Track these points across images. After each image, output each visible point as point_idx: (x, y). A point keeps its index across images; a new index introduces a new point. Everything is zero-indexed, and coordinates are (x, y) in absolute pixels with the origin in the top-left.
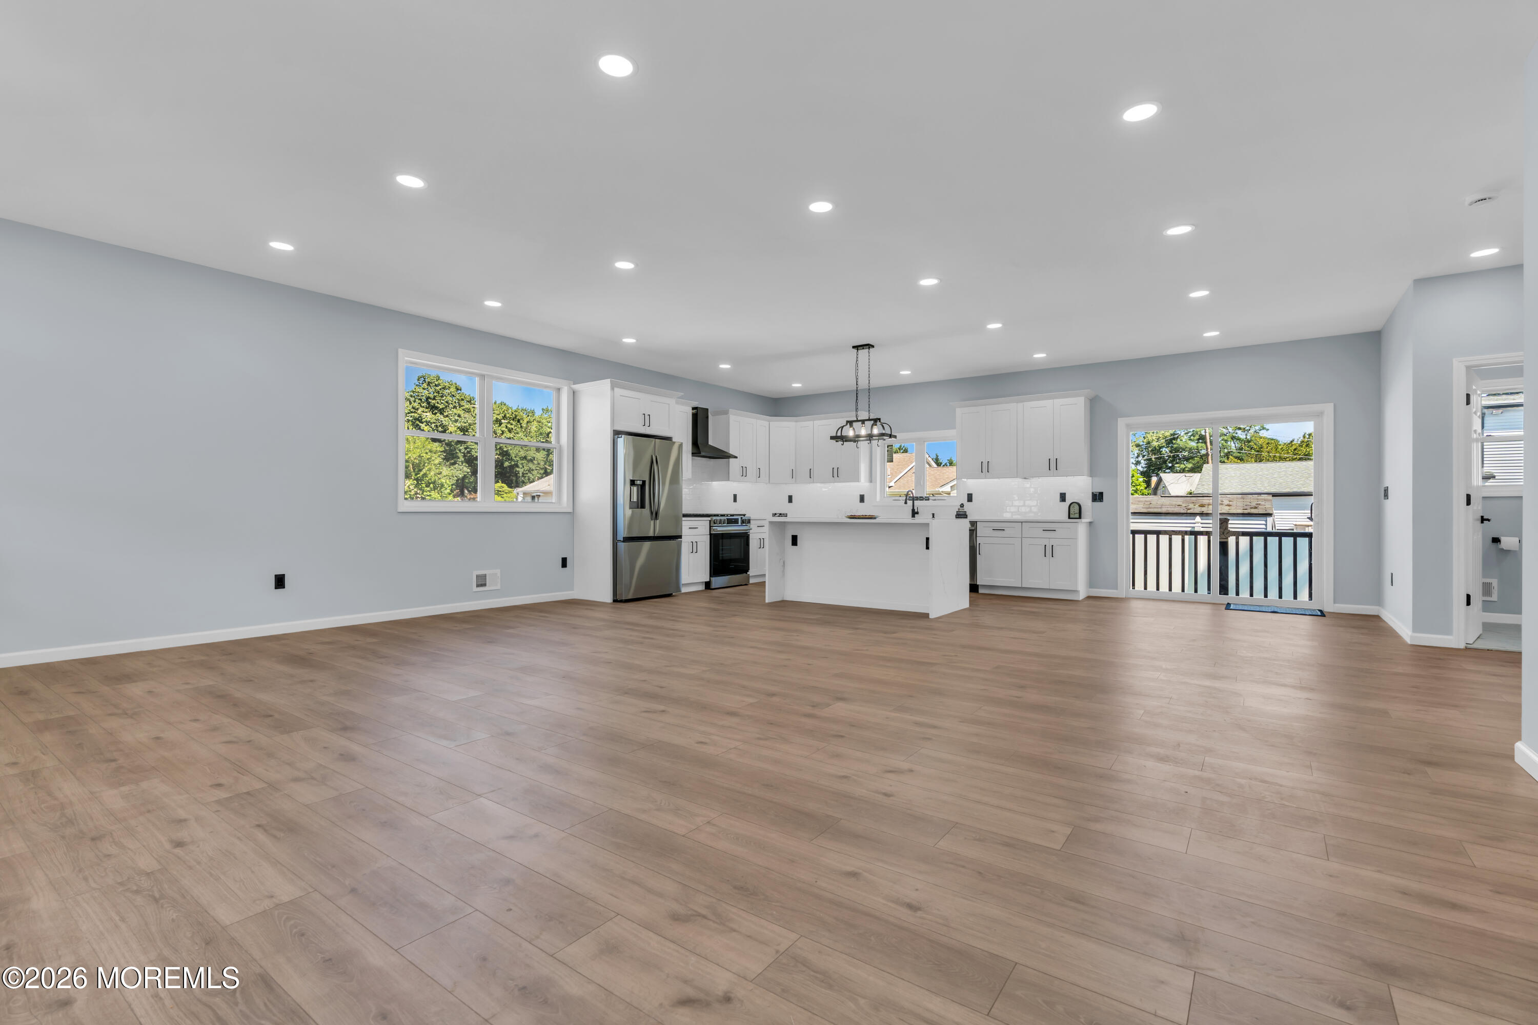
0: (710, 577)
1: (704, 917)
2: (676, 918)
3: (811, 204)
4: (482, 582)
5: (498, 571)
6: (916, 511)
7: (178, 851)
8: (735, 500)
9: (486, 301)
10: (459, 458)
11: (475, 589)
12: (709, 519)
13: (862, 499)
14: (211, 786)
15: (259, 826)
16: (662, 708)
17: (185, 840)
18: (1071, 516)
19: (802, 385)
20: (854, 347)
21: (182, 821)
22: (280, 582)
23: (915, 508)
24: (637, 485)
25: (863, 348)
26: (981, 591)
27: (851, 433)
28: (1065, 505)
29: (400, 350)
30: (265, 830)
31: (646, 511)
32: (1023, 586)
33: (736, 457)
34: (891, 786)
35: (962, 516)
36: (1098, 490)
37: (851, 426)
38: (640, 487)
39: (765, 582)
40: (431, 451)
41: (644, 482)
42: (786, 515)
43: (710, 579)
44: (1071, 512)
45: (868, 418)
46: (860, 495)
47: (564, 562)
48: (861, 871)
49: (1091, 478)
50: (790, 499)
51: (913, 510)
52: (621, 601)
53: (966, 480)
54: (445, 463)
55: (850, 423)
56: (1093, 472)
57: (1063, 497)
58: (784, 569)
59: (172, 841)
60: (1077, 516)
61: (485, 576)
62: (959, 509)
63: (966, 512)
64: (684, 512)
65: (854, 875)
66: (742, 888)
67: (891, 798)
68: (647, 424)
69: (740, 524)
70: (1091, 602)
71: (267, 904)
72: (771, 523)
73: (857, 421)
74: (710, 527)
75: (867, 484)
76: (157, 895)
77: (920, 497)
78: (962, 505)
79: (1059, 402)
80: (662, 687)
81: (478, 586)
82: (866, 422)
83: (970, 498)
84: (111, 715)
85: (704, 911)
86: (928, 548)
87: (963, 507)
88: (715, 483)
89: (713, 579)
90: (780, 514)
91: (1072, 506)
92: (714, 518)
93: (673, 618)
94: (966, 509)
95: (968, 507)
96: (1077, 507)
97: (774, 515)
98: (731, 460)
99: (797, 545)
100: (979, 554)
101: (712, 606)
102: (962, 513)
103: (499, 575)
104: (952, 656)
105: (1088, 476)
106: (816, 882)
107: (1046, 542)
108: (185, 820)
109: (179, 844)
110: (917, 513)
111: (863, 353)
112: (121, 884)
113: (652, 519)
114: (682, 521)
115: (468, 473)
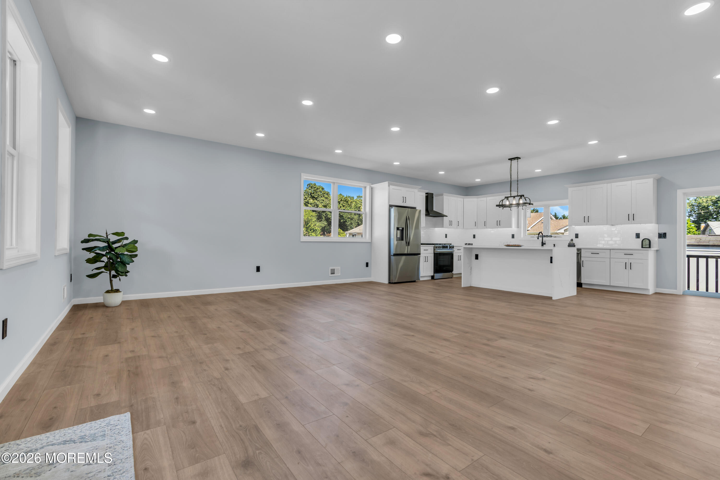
0: (434, 273)
1: (435, 436)
2: (422, 434)
3: (487, 90)
4: (333, 272)
5: (339, 268)
6: (544, 243)
7: (226, 371)
8: (446, 237)
9: (336, 150)
10: (323, 218)
11: (330, 275)
12: (434, 246)
13: (513, 236)
14: (237, 348)
15: (253, 366)
16: (412, 334)
17: (229, 368)
18: (644, 246)
19: (481, 180)
20: (509, 159)
21: (227, 361)
22: (258, 269)
23: (544, 241)
24: (400, 230)
25: (514, 160)
26: (583, 286)
27: (507, 203)
28: (640, 240)
29: (302, 174)
30: (255, 368)
31: (404, 242)
32: (611, 285)
33: (447, 216)
34: (532, 385)
35: (572, 246)
36: (662, 232)
37: (507, 199)
38: (401, 230)
39: (461, 277)
40: (312, 216)
41: (403, 228)
42: (472, 244)
43: (434, 275)
44: (643, 244)
45: (517, 195)
46: (512, 234)
47: (367, 265)
48: (516, 427)
49: (658, 225)
50: (474, 237)
51: (542, 242)
52: (392, 283)
53: (574, 226)
54: (317, 221)
55: (507, 198)
56: (658, 221)
57: (638, 236)
58: (471, 271)
59: (224, 368)
60: (648, 246)
61: (334, 269)
62: (570, 242)
63: (574, 243)
64: (422, 243)
65: (512, 428)
66: (453, 425)
67: (533, 392)
68: (405, 201)
69: (448, 248)
70: (658, 296)
71: (256, 398)
72: (464, 248)
73: (511, 197)
74: (434, 249)
75: (516, 229)
76: (220, 388)
77: (546, 236)
78: (572, 240)
79: (634, 182)
80: (412, 324)
81: (331, 274)
82: (516, 197)
83: (577, 236)
84: (205, 317)
85: (435, 433)
86: (551, 262)
87: (573, 241)
88: (436, 229)
89: (435, 274)
90: (469, 244)
91: (644, 241)
92: (436, 245)
93: (416, 292)
94: (574, 242)
95: (575, 241)
96: (648, 241)
97: (466, 244)
98: (444, 218)
99: (478, 259)
100: (583, 266)
101: (435, 287)
102: (571, 244)
103: (340, 269)
104: (566, 320)
105: (655, 223)
106: (492, 429)
107: (627, 261)
108: (228, 360)
109: (227, 369)
110: (545, 244)
111: (514, 162)
112: (209, 381)
113: (406, 246)
114: (421, 246)
115: (326, 225)
